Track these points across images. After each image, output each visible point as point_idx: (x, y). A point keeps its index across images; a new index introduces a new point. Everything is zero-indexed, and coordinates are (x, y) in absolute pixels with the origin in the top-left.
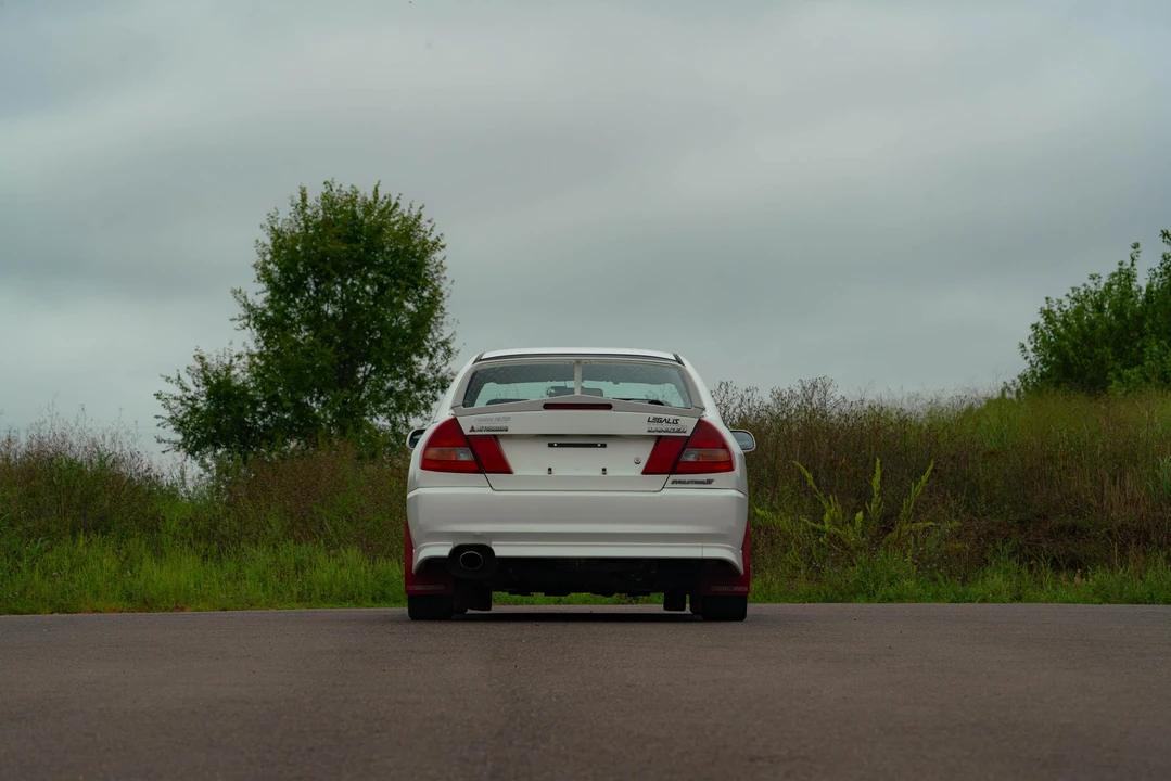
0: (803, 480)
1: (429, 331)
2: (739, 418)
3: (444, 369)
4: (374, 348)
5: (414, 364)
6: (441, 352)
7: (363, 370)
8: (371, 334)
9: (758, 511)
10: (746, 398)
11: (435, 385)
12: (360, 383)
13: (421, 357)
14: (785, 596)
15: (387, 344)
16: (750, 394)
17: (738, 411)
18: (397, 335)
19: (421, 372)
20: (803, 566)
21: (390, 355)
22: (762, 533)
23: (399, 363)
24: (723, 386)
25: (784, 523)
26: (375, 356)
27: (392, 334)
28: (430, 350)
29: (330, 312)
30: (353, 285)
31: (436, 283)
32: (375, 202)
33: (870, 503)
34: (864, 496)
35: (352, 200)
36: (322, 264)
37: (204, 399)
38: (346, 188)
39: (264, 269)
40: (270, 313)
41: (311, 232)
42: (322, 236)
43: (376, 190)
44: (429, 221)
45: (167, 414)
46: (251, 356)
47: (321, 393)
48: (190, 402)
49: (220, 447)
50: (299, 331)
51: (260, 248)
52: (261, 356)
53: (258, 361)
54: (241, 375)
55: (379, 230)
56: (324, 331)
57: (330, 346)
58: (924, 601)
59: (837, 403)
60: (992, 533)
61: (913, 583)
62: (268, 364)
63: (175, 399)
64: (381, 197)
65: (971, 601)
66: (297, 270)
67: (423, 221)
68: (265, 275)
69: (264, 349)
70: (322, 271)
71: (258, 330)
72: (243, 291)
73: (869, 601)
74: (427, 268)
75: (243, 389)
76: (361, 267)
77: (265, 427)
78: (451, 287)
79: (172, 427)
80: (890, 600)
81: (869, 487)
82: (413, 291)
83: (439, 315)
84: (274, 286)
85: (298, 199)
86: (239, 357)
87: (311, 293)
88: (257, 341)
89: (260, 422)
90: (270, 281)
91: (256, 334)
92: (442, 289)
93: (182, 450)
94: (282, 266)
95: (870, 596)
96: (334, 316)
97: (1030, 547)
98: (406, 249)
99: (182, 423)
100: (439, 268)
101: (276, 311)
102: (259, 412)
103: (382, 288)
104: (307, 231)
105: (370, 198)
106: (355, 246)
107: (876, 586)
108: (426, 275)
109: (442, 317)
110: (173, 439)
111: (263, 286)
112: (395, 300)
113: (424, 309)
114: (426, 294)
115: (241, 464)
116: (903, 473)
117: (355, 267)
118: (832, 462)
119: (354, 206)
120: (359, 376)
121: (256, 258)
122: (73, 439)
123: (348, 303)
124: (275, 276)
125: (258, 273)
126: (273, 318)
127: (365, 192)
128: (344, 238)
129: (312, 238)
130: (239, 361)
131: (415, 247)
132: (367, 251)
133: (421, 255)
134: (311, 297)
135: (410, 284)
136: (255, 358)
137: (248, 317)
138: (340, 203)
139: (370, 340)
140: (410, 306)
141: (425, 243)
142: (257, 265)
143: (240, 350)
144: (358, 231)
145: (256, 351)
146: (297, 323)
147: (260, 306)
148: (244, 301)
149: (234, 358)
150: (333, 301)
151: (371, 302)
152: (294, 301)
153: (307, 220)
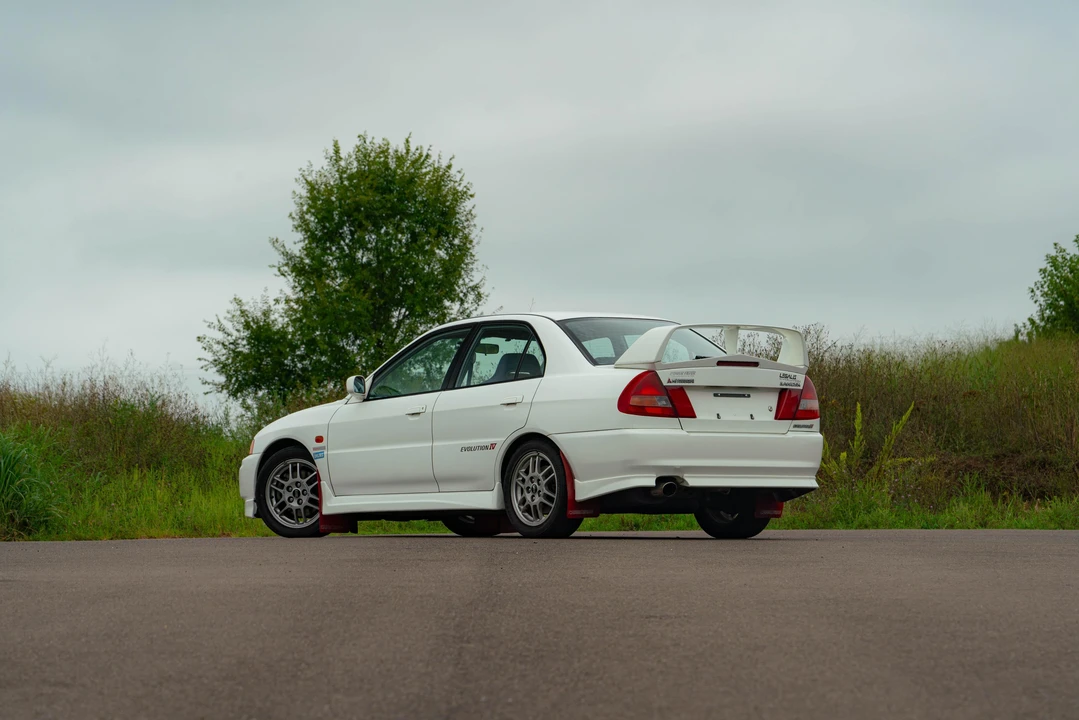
1: (460, 276)
4: (407, 294)
6: (471, 297)
7: (397, 314)
8: (404, 280)
10: (747, 343)
12: (395, 326)
15: (419, 289)
16: (751, 339)
18: (428, 281)
19: (453, 316)
21: (423, 300)
23: (432, 308)
26: (409, 302)
27: (425, 279)
28: (461, 295)
29: (365, 260)
30: (387, 233)
31: (466, 231)
32: (407, 153)
33: (853, 440)
35: (384, 152)
36: (356, 214)
37: (245, 342)
38: (378, 141)
39: (302, 218)
40: (307, 261)
41: (346, 183)
42: (356, 187)
43: (407, 141)
44: (459, 172)
45: (210, 357)
46: (287, 301)
47: (356, 338)
48: (232, 346)
49: (261, 389)
50: (333, 279)
51: (297, 199)
52: (297, 301)
53: (296, 307)
54: (279, 319)
55: (411, 180)
56: (358, 277)
57: (364, 293)
58: (897, 527)
59: (829, 348)
60: (970, 466)
61: (887, 511)
62: (306, 309)
63: (218, 343)
64: (413, 149)
65: (938, 528)
66: (333, 219)
67: (453, 171)
68: (303, 226)
69: (301, 294)
70: (356, 220)
71: (294, 278)
72: (280, 240)
73: (847, 528)
74: (458, 216)
75: (283, 333)
76: (394, 217)
77: (304, 369)
78: (480, 235)
79: (215, 369)
80: (866, 527)
81: (852, 426)
82: (444, 239)
83: (470, 261)
84: (312, 237)
85: (331, 152)
86: (277, 301)
87: (347, 241)
88: (294, 287)
89: (299, 365)
90: (307, 231)
91: (292, 280)
92: (472, 237)
93: (225, 391)
94: (319, 216)
95: (848, 524)
96: (369, 263)
97: (1004, 479)
98: (437, 199)
99: (225, 366)
100: (469, 216)
101: (313, 259)
102: (298, 356)
103: (415, 237)
104: (342, 182)
105: (402, 150)
106: (387, 196)
107: (854, 515)
108: (456, 223)
109: (473, 264)
110: (217, 381)
111: (300, 236)
112: (427, 248)
113: (456, 256)
114: (456, 241)
115: (281, 404)
117: (389, 217)
119: (386, 157)
120: (393, 320)
121: (294, 209)
122: (122, 382)
123: (382, 251)
124: (312, 225)
125: (296, 223)
126: (309, 266)
127: (397, 144)
128: (377, 189)
129: (346, 189)
130: (277, 306)
131: (446, 196)
132: (400, 200)
133: (451, 204)
134: (347, 245)
135: (441, 232)
136: (292, 304)
137: (287, 264)
138: (373, 155)
139: (403, 286)
140: (441, 253)
141: (455, 192)
142: (294, 215)
143: (277, 295)
144: (391, 182)
145: (294, 297)
146: (335, 269)
147: (298, 255)
148: (282, 249)
149: (272, 303)
150: (368, 250)
151: (404, 250)
152: (331, 249)
153: (341, 172)
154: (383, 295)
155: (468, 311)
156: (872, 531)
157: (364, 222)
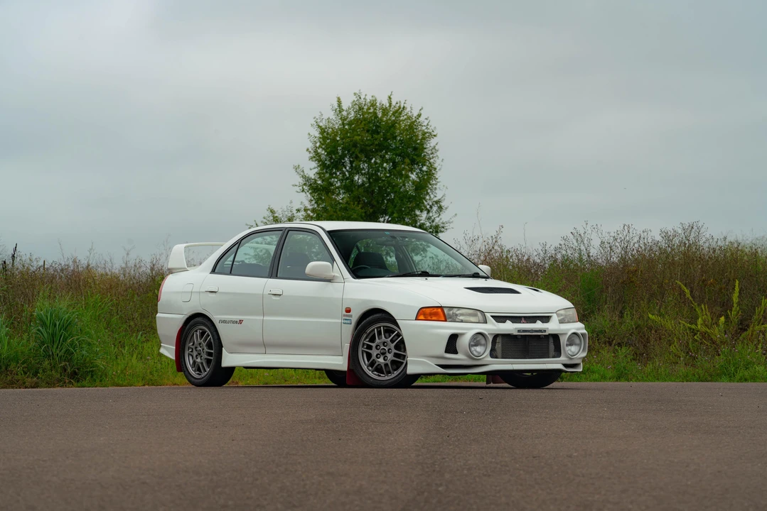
0: (682, 293)
1: (428, 193)
2: (638, 251)
3: (437, 220)
4: (390, 204)
5: (417, 216)
6: (435, 208)
7: (382, 220)
8: (387, 196)
9: (650, 316)
10: (643, 237)
11: (431, 230)
13: (421, 212)
14: (669, 377)
15: (398, 202)
16: (645, 234)
17: (636, 245)
18: (405, 197)
19: (422, 222)
20: (683, 354)
21: (401, 210)
22: (653, 332)
23: (407, 215)
24: (626, 227)
25: (669, 324)
26: (389, 210)
27: (401, 196)
28: (428, 207)
29: (360, 181)
30: (376, 163)
31: (432, 161)
32: (390, 106)
33: (731, 310)
34: (726, 306)
35: (373, 104)
36: (353, 149)
38: (369, 98)
39: (316, 152)
40: (319, 182)
41: (347, 127)
42: (354, 130)
43: (390, 98)
44: (427, 119)
46: (306, 210)
50: (338, 195)
51: (312, 139)
52: (313, 211)
53: (311, 214)
55: (394, 123)
56: (355, 193)
57: (359, 204)
59: (707, 240)
61: (763, 368)
64: (394, 103)
66: (338, 153)
67: (421, 119)
68: (317, 157)
69: (316, 206)
70: (354, 153)
71: (311, 193)
72: (301, 167)
73: (730, 381)
74: (425, 150)
76: (382, 151)
78: (442, 163)
80: (746, 380)
81: (730, 299)
82: (416, 166)
83: (434, 182)
84: (323, 165)
85: (336, 106)
86: (298, 210)
87: (348, 168)
88: (311, 201)
90: (319, 161)
91: (309, 196)
92: (436, 165)
94: (328, 151)
95: (731, 377)
96: (363, 184)
98: (411, 138)
100: (434, 151)
101: (323, 181)
103: (395, 165)
104: (344, 126)
105: (386, 103)
106: (375, 136)
107: (736, 370)
108: (425, 155)
109: (436, 184)
111: (314, 164)
112: (403, 173)
113: (424, 179)
114: (425, 168)
116: (754, 289)
117: (377, 151)
118: (704, 281)
119: (375, 109)
121: (310, 145)
123: (372, 174)
124: (323, 157)
125: (311, 155)
126: (321, 186)
127: (382, 100)
128: (368, 131)
129: (347, 132)
130: (299, 214)
131: (417, 136)
132: (386, 139)
133: (421, 141)
134: (347, 171)
135: (413, 162)
136: (309, 212)
137: (305, 184)
138: (366, 107)
139: (388, 200)
140: (413, 176)
141: (424, 133)
142: (310, 150)
143: (298, 206)
144: (379, 127)
145: (310, 207)
146: (338, 188)
147: (313, 177)
148: (302, 173)
149: (295, 212)
150: (362, 174)
151: (388, 175)
152: (336, 174)
153: (343, 119)
154: (373, 206)
155: (433, 218)
156: (750, 384)
157: (359, 155)
